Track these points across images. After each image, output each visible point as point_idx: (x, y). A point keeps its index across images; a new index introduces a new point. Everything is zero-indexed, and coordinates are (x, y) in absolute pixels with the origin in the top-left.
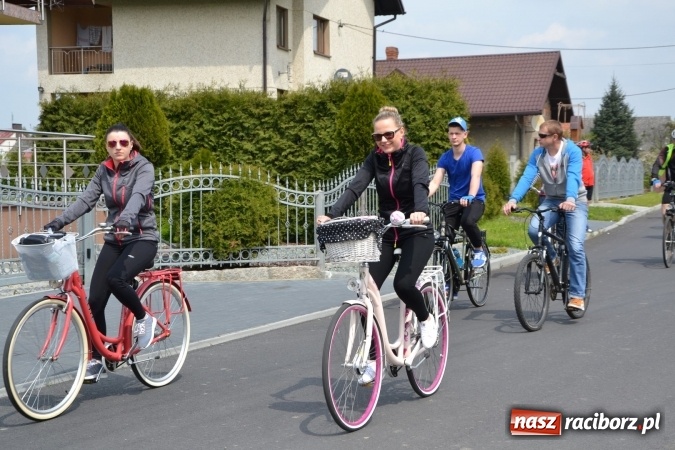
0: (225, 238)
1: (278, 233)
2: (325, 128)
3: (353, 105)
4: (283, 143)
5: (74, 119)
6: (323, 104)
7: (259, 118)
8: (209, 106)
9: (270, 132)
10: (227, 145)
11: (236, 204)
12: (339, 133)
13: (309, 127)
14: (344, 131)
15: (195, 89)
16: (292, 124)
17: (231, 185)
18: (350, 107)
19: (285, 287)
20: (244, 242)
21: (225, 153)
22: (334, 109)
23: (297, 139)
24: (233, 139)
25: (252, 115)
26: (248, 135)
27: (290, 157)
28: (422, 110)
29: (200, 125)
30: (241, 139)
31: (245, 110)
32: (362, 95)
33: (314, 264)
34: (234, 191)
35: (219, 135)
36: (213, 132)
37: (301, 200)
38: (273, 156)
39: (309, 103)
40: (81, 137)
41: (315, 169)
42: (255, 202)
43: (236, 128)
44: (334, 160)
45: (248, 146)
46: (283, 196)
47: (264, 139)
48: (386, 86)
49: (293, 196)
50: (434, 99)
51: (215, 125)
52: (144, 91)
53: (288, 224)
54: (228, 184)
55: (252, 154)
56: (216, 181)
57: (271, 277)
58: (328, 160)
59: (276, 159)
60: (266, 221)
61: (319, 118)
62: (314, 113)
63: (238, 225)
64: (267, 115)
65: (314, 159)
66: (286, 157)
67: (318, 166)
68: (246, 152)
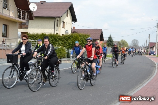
0: (58, 56)
1: (65, 56)
2: (70, 41)
3: (75, 38)
4: (63, 43)
5: (29, 37)
6: (69, 37)
7: (59, 39)
8: (51, 36)
9: (61, 41)
10: (54, 42)
11: (60, 51)
12: (72, 42)
13: (67, 40)
14: (73, 41)
15: (49, 34)
16: (64, 40)
17: (59, 49)
18: (74, 38)
19: (67, 64)
20: (61, 57)
21: (53, 44)
22: (71, 38)
23: (65, 42)
24: (55, 42)
25: (58, 38)
26: (57, 41)
27: (64, 45)
28: (84, 39)
29: (50, 39)
30: (56, 42)
31: (57, 37)
32: (76, 36)
33: (70, 61)
34: (60, 50)
35: (53, 41)
36: (52, 40)
37: (69, 51)
38: (61, 45)
39: (67, 37)
40: (31, 40)
41: (68, 47)
42: (62, 51)
43: (56, 40)
44: (71, 46)
45: (57, 43)
46: (66, 51)
47: (60, 42)
48: (79, 35)
49: (68, 51)
50: (86, 37)
51: (52, 39)
52: (45, 34)
53: (67, 55)
54: (59, 48)
55: (58, 44)
56: (57, 48)
57: (64, 62)
58: (70, 46)
59: (62, 45)
60: (64, 54)
61: (69, 39)
62: (68, 38)
63: (60, 54)
64: (61, 38)
65: (67, 45)
66: (63, 45)
67: (68, 46)
68: (57, 44)
